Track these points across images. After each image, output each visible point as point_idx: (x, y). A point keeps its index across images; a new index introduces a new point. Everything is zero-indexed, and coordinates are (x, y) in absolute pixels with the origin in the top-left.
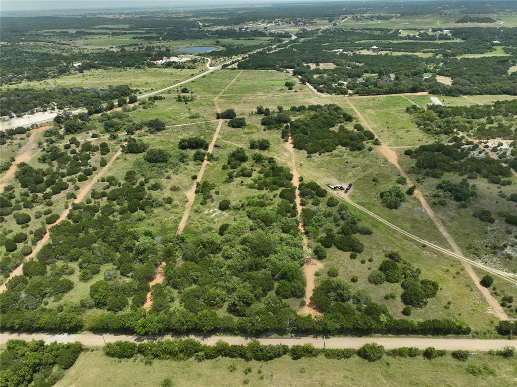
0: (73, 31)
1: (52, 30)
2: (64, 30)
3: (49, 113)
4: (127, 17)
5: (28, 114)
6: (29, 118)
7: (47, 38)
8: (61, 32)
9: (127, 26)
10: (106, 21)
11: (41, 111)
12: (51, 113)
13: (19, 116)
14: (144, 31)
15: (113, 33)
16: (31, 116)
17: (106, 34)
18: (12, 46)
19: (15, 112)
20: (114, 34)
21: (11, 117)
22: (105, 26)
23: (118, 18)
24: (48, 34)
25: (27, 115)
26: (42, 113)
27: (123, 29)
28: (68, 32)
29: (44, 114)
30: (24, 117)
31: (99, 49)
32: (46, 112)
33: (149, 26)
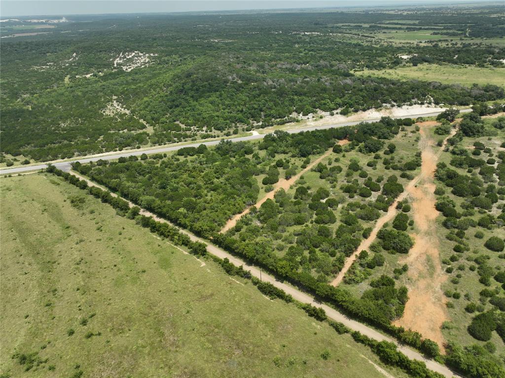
0: (367, 25)
1: (347, 24)
2: (358, 24)
3: (426, 107)
4: (409, 13)
5: (407, 105)
6: (408, 109)
7: (348, 31)
8: (356, 26)
9: (417, 22)
10: (391, 17)
11: (418, 104)
12: (428, 107)
13: (399, 106)
14: (442, 28)
15: (407, 28)
16: (410, 107)
17: (400, 29)
18: (325, 36)
19: (395, 101)
20: (409, 29)
21: (393, 106)
22: (392, 21)
23: (401, 14)
24: (344, 27)
25: (405, 106)
26: (419, 106)
27: (414, 24)
28: (362, 26)
29: (421, 107)
30: (403, 107)
31: (408, 43)
32: (423, 106)
33: (442, 22)
